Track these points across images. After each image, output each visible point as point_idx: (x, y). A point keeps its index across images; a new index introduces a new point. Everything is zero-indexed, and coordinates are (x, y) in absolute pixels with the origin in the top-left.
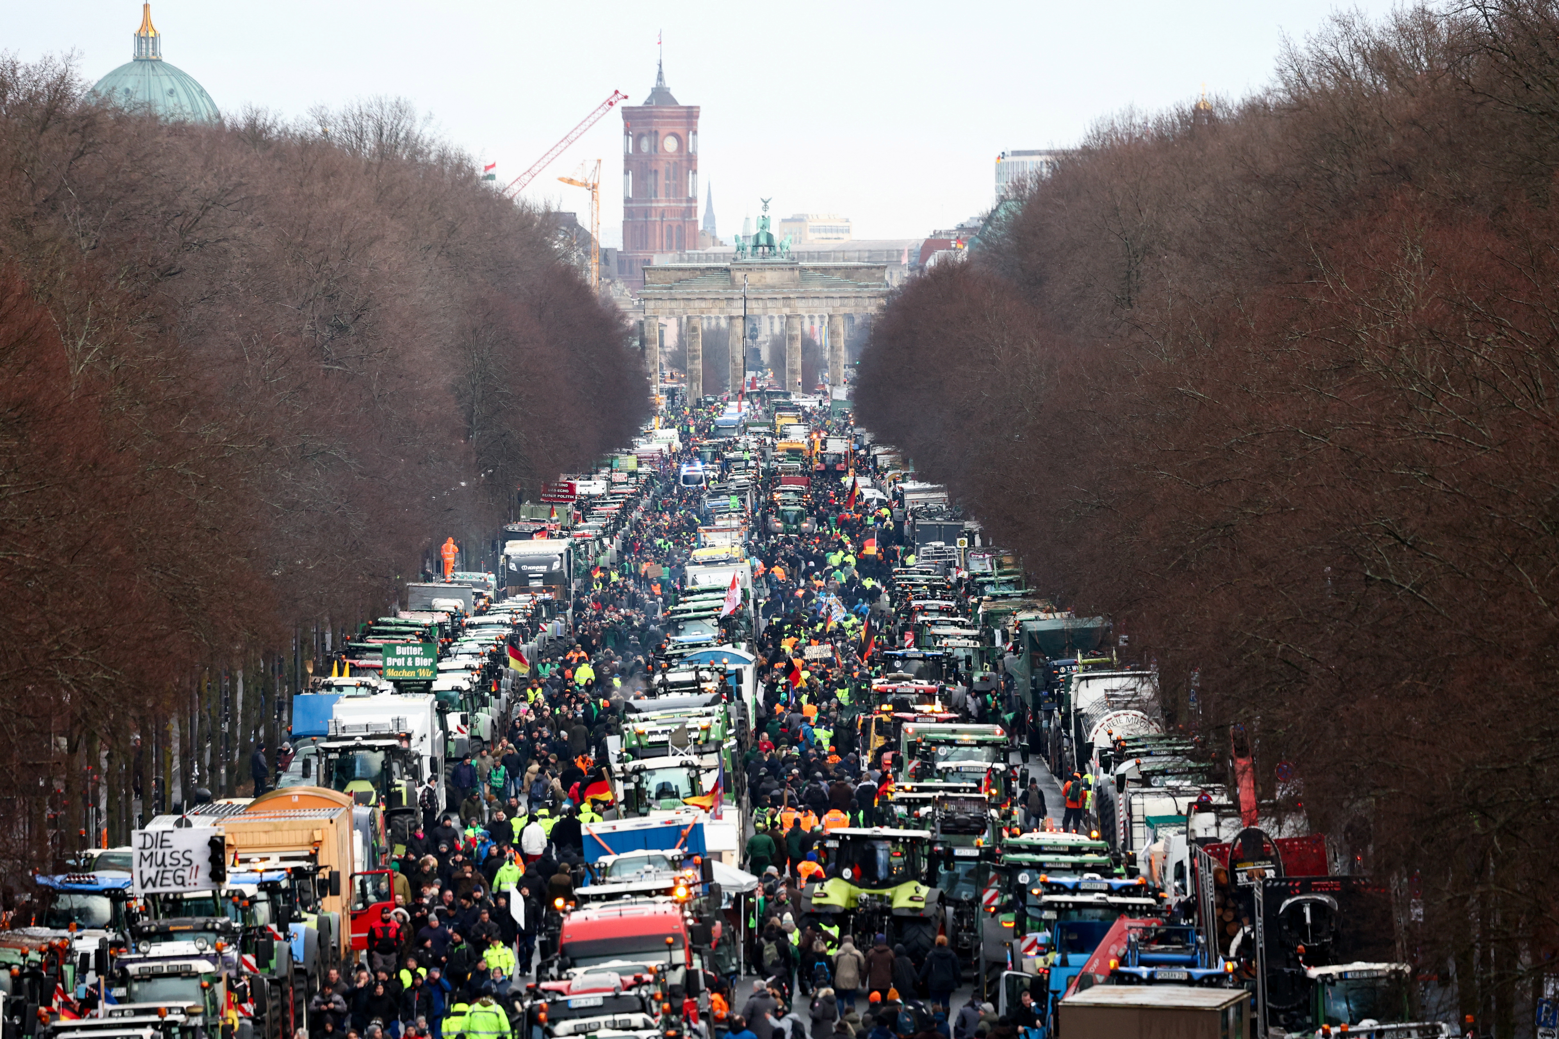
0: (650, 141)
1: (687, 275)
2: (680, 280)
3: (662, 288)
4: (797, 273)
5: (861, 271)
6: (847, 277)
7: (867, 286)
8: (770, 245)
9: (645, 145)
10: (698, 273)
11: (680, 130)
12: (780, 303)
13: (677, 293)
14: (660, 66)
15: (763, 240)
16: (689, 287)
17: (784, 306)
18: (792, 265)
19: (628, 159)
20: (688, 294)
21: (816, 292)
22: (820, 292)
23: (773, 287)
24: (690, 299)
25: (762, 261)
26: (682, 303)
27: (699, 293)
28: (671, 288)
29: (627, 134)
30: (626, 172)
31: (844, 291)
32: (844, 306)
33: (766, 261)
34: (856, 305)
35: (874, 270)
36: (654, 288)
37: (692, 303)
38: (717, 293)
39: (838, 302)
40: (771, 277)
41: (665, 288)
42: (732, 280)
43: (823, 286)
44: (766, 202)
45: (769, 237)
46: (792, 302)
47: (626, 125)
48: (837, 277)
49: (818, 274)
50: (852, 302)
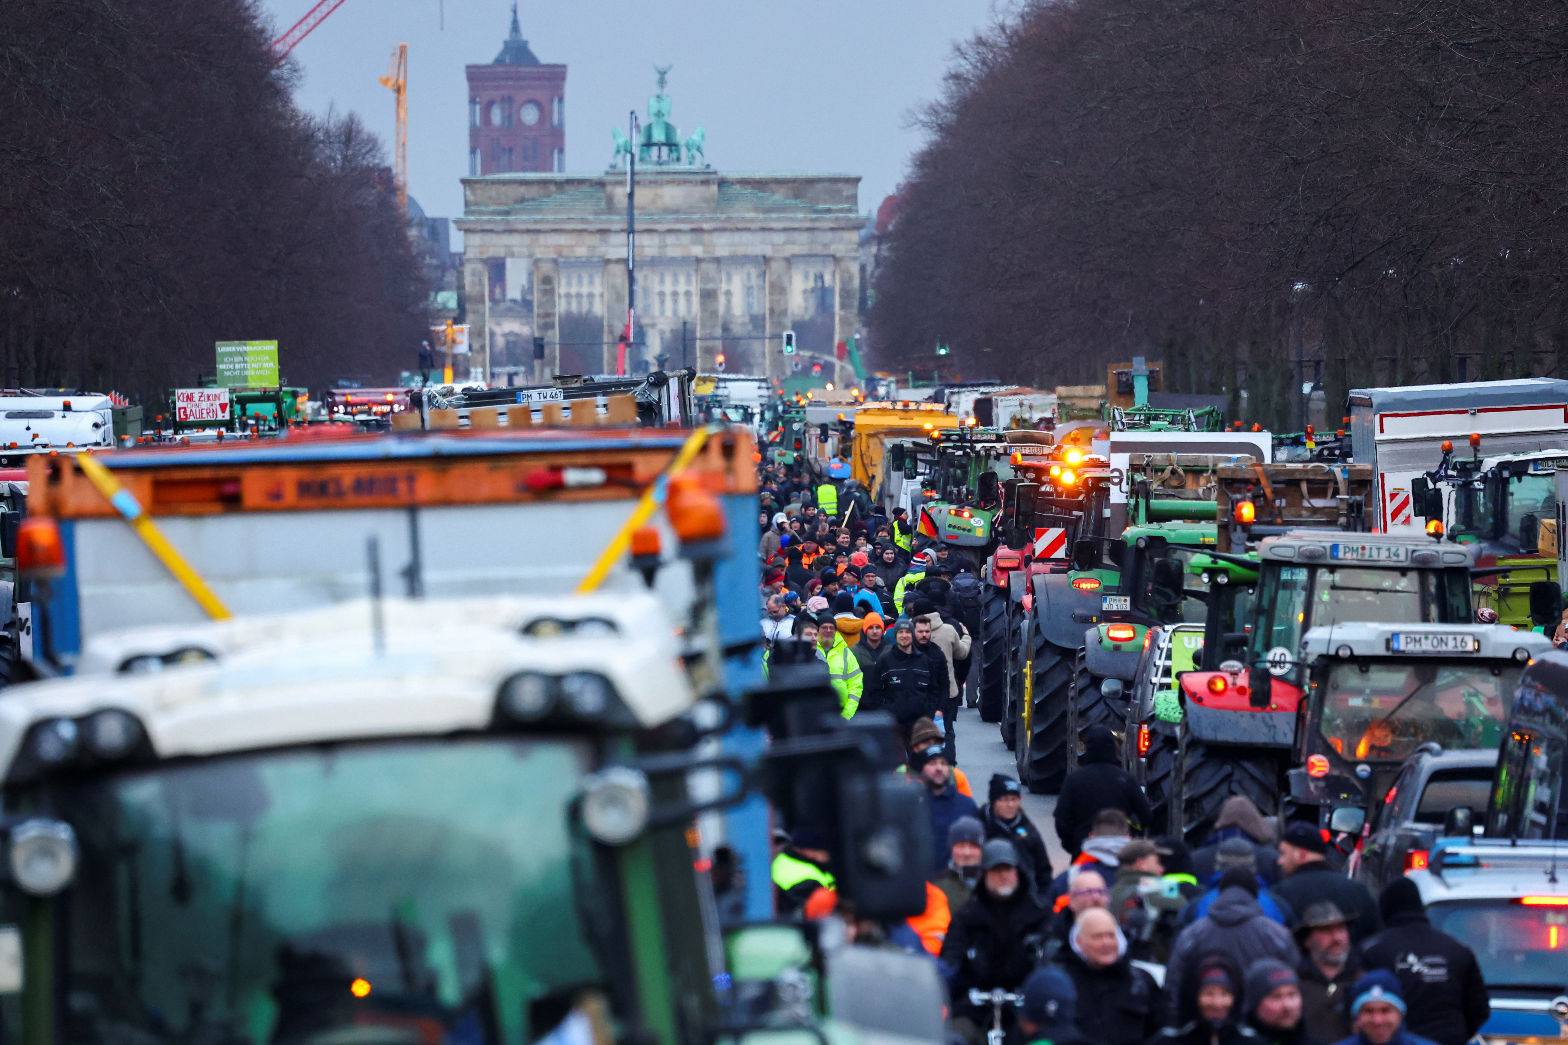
0: (503, 111)
1: (533, 192)
2: (523, 200)
3: (494, 213)
4: (714, 188)
5: (819, 186)
6: (796, 196)
7: (829, 211)
8: (671, 145)
9: (496, 116)
10: (553, 188)
11: (541, 95)
12: (686, 239)
13: (521, 220)
14: (515, 12)
15: (658, 135)
16: (538, 210)
17: (694, 243)
18: (706, 177)
19: (475, 134)
20: (536, 222)
21: (744, 220)
22: (752, 220)
23: (676, 212)
24: (538, 231)
25: (658, 168)
26: (527, 239)
27: (555, 221)
28: (507, 213)
29: (473, 101)
30: (473, 151)
31: (791, 219)
32: (793, 243)
33: (665, 168)
34: (812, 242)
35: (840, 186)
36: (480, 213)
37: (542, 239)
38: (583, 221)
39: (779, 238)
40: (672, 195)
41: (499, 213)
42: (610, 200)
43: (756, 209)
44: (663, 74)
45: (669, 129)
46: (706, 237)
47: (472, 89)
48: (779, 196)
49: (748, 190)
50: (804, 237)
